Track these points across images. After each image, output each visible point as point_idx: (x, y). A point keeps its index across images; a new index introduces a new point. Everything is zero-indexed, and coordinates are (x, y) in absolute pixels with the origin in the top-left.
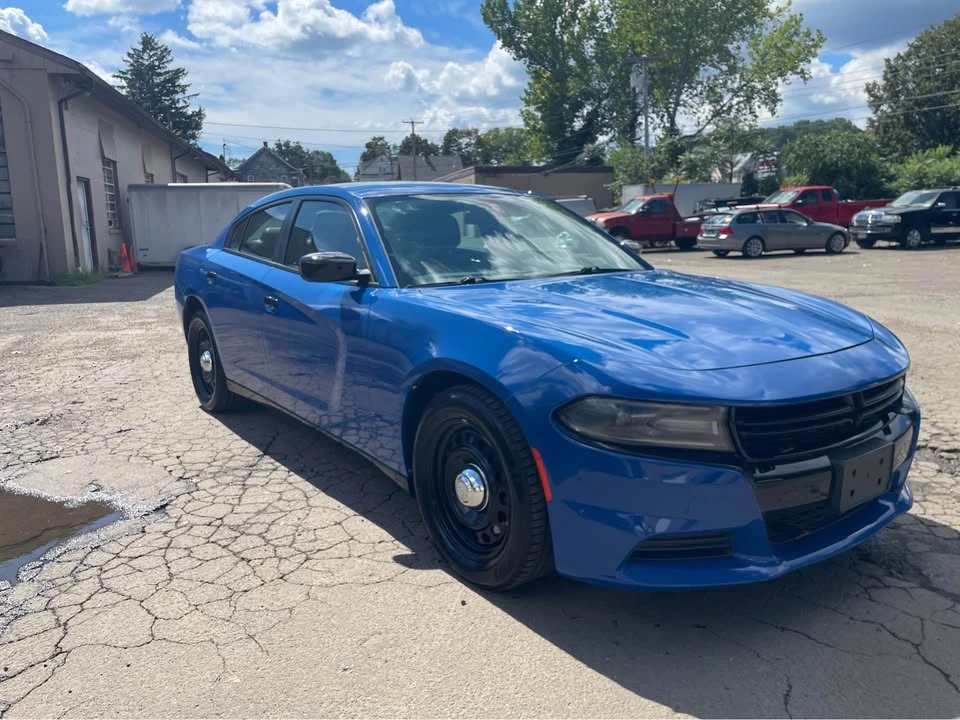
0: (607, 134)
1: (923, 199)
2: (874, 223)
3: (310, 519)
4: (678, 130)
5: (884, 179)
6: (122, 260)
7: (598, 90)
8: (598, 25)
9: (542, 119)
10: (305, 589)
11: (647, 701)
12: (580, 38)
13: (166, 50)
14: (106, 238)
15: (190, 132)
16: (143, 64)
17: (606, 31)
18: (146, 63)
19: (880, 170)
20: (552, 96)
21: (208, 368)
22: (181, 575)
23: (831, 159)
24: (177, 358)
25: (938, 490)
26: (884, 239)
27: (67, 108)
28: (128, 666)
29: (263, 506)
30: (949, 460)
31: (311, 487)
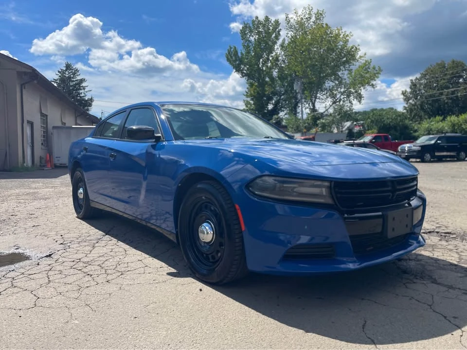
0: (284, 111)
1: (431, 139)
2: (408, 150)
3: (126, 259)
4: (316, 110)
5: (412, 132)
6: (47, 162)
7: (279, 92)
8: (279, 63)
9: (254, 104)
10: (119, 286)
11: (292, 328)
12: (271, 68)
13: (77, 70)
14: (39, 151)
15: (86, 108)
16: (65, 76)
17: (283, 65)
18: (67, 76)
19: (410, 127)
20: (258, 93)
21: (81, 196)
22: (55, 281)
23: (387, 122)
24: (68, 199)
25: (440, 247)
26: (413, 158)
27: (25, 88)
28: (20, 317)
29: (102, 254)
30: (445, 236)
31: (128, 247)
